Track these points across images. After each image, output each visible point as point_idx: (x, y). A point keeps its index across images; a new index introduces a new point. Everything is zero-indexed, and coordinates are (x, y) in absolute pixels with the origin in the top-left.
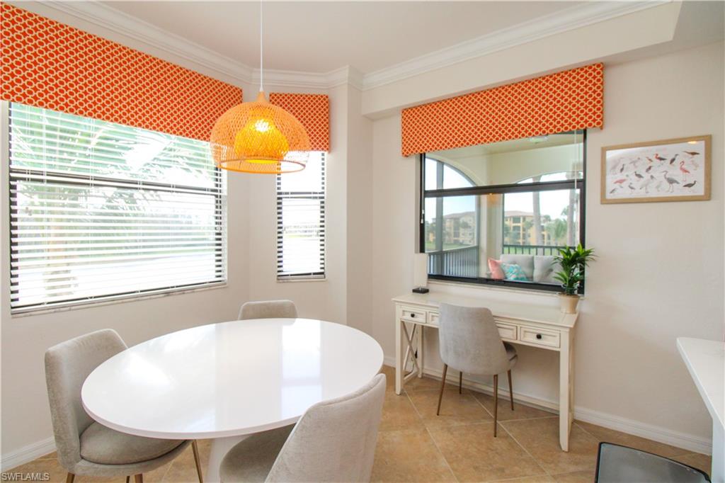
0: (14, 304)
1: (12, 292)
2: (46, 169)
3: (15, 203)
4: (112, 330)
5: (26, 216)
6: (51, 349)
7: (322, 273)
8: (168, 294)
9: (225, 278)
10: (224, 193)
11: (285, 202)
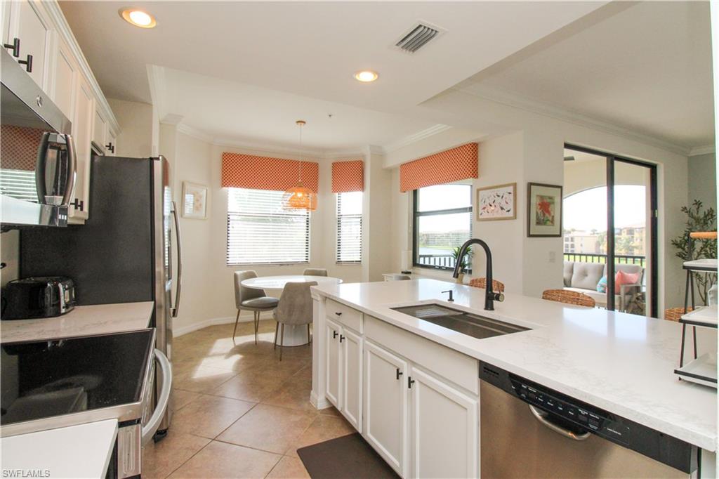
0: (228, 262)
1: (227, 257)
3: (229, 224)
4: (255, 271)
6: (236, 272)
7: (360, 261)
8: (281, 265)
9: (309, 261)
10: (309, 217)
11: (342, 220)
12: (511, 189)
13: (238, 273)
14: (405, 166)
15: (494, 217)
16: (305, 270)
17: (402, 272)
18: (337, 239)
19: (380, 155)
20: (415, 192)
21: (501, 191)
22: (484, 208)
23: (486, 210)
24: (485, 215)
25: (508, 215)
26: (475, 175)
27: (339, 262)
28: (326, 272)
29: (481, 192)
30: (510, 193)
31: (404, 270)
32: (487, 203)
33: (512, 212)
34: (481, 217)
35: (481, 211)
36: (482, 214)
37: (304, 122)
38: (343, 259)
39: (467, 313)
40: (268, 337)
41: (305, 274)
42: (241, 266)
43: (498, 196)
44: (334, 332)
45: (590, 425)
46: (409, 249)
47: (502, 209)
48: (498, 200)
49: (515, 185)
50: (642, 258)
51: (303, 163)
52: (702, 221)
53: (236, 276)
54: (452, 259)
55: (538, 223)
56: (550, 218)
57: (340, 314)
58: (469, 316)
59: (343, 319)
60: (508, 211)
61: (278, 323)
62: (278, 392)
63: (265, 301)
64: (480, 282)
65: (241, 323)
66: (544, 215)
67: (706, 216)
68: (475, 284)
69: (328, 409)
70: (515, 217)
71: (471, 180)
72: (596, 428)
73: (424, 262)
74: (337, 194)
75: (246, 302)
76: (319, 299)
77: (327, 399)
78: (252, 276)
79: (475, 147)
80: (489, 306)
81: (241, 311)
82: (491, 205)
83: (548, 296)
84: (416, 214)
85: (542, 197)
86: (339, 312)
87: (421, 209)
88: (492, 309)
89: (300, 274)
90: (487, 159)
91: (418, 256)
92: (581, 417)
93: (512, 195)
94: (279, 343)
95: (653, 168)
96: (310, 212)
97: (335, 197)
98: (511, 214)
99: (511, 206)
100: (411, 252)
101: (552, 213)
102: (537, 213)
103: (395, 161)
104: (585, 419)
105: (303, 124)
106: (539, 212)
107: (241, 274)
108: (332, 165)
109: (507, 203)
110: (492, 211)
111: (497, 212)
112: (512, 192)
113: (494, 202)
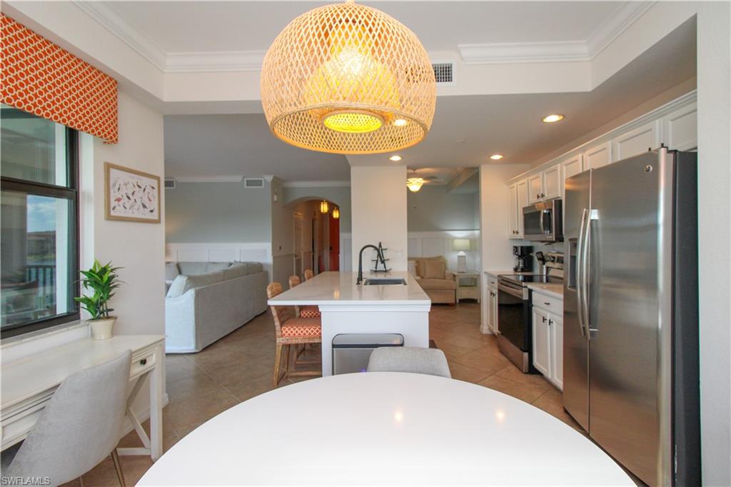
12: (154, 182)
15: (133, 216)
21: (143, 181)
22: (119, 200)
23: (121, 203)
24: (119, 212)
29: (112, 171)
30: (154, 188)
32: (123, 192)
33: (156, 212)
34: (113, 213)
35: (113, 203)
36: (114, 208)
43: (139, 187)
47: (144, 206)
48: (139, 193)
49: (159, 179)
60: (152, 211)
70: (159, 220)
82: (129, 198)
93: (156, 191)
98: (154, 216)
99: (155, 205)
109: (150, 200)
110: (132, 207)
111: (138, 209)
112: (156, 187)
113: (133, 194)
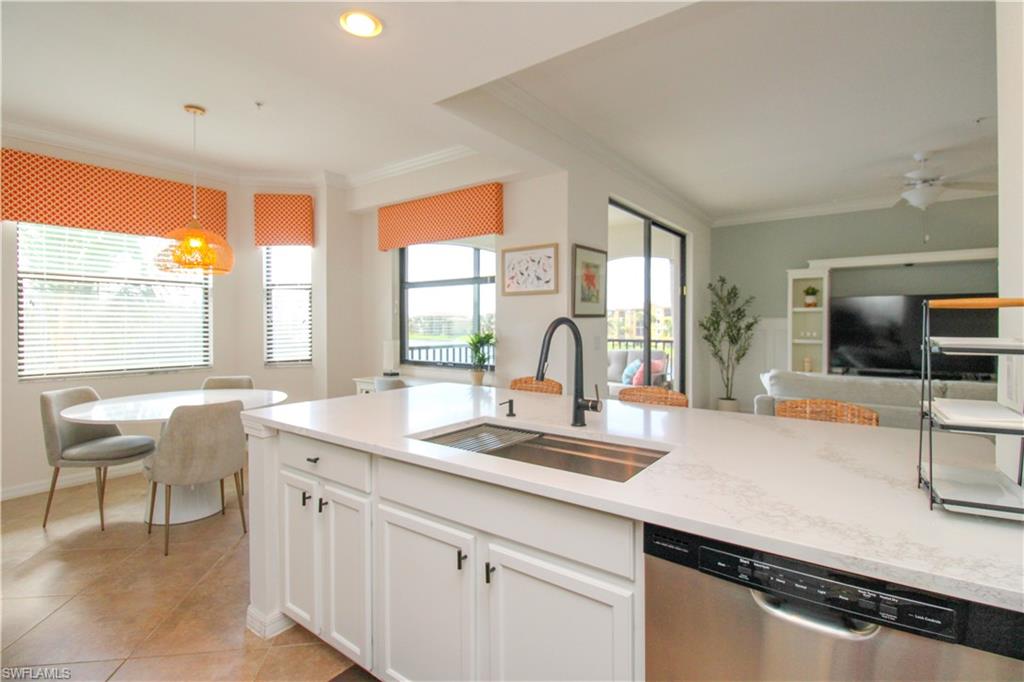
0: (20, 373)
1: (20, 364)
2: (45, 271)
3: (22, 297)
4: (91, 388)
5: (30, 306)
6: (44, 393)
7: (310, 360)
8: (152, 373)
9: (211, 362)
10: (210, 286)
11: (274, 293)
12: (551, 252)
13: (52, 393)
14: (385, 211)
15: (527, 290)
16: (206, 380)
17: (386, 374)
18: (266, 324)
19: (342, 189)
20: (402, 252)
21: (538, 254)
22: (512, 278)
23: (515, 280)
24: (513, 288)
25: (546, 287)
26: (499, 229)
27: (270, 364)
28: (250, 381)
29: (507, 255)
30: (549, 257)
31: (388, 372)
32: (517, 270)
33: (552, 283)
34: (507, 290)
35: (508, 282)
36: (509, 286)
37: (203, 110)
38: (277, 357)
39: (543, 434)
40: (129, 511)
41: (205, 389)
42: (55, 380)
43: (533, 261)
44: (304, 494)
45: (883, 615)
46: (394, 338)
47: (538, 278)
48: (533, 267)
49: (556, 247)
50: (671, 342)
51: (200, 190)
52: (726, 300)
53: (45, 403)
54: (469, 351)
55: (584, 299)
56: (595, 294)
57: (315, 461)
58: (545, 437)
59: (323, 468)
60: (547, 282)
61: (155, 484)
62: (172, 622)
63: (122, 444)
64: (526, 382)
65: (62, 490)
66: (589, 288)
67: (729, 294)
68: (518, 385)
69: (288, 632)
70: (557, 290)
71: (492, 237)
72: (894, 618)
73: (420, 358)
74: (263, 249)
75: (74, 452)
76: (264, 434)
77: (285, 616)
78: (87, 398)
79: (499, 188)
80: (579, 420)
81: (62, 470)
82: (522, 274)
83: (627, 397)
84: (403, 285)
85: (587, 266)
86: (313, 457)
87: (411, 278)
88: (583, 424)
89: (196, 387)
90: (517, 206)
91: (407, 349)
92: (863, 603)
93: (552, 261)
94: (159, 519)
95: (683, 237)
96: (210, 277)
97: (261, 252)
98: (551, 286)
99: (551, 275)
100: (398, 342)
101: (597, 287)
102: (582, 287)
103: (369, 200)
104: (871, 605)
105: (199, 112)
106: (585, 284)
107: (58, 396)
108: (253, 198)
109: (545, 271)
110: (525, 282)
111: (532, 283)
112: (552, 255)
113: (527, 269)
